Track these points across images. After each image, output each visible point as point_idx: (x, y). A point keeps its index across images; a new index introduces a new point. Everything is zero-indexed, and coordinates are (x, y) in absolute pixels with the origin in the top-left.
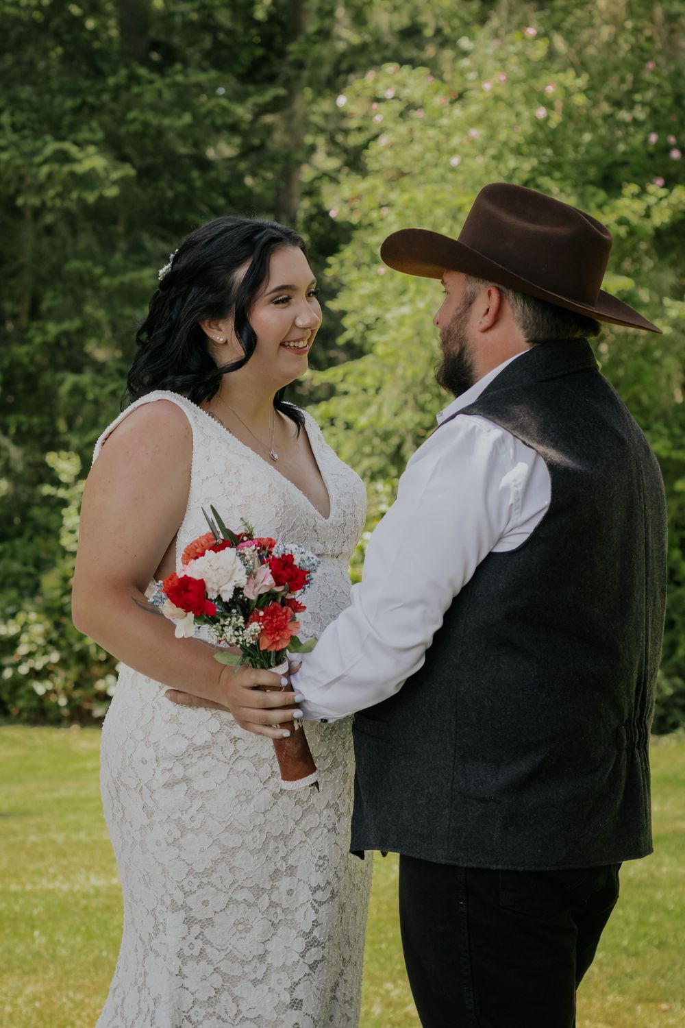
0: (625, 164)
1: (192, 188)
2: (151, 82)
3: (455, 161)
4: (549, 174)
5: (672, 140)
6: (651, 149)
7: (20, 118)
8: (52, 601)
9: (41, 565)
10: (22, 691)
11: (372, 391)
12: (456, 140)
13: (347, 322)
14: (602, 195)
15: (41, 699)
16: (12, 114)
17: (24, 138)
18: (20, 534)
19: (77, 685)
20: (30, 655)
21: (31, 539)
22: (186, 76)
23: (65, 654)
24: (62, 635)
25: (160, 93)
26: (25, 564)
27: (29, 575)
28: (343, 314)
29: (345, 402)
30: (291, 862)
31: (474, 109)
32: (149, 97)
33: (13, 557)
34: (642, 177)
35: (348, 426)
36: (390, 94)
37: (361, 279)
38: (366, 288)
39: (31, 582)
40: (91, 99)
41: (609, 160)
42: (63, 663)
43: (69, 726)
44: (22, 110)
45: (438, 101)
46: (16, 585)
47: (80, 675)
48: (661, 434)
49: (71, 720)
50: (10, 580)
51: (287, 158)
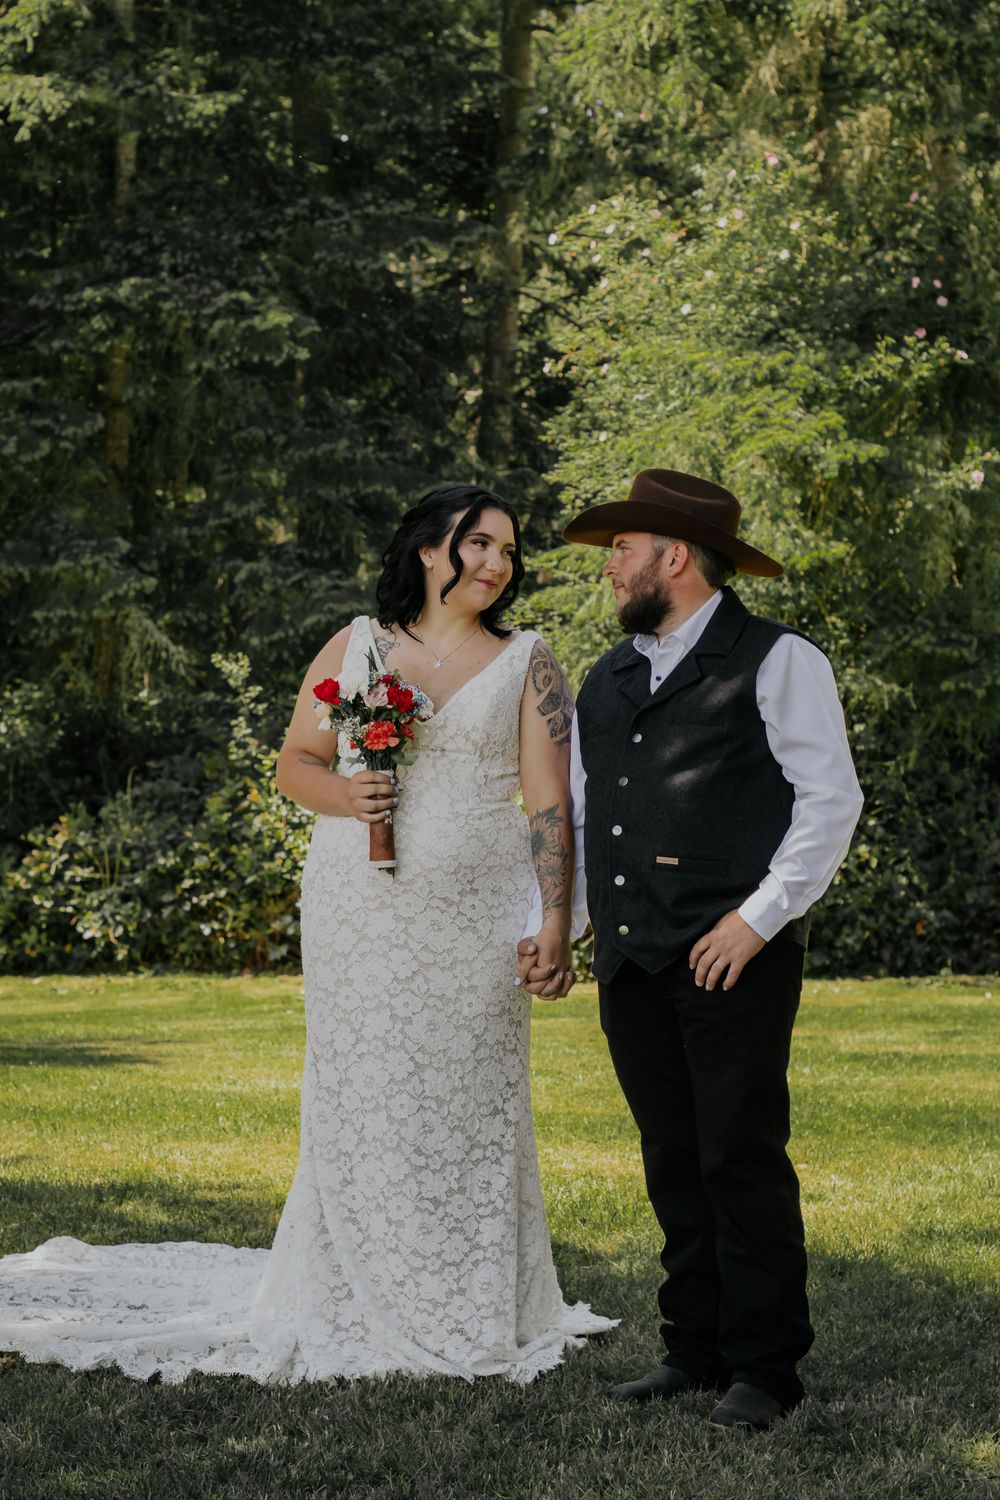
0: (884, 312)
1: (383, 334)
2: (337, 214)
3: (686, 309)
4: (796, 325)
5: (937, 284)
6: (913, 295)
7: (182, 259)
8: (220, 827)
9: (205, 785)
10: (185, 932)
11: (592, 579)
12: (689, 284)
13: (564, 497)
14: (854, 350)
15: (207, 942)
16: (173, 255)
17: (187, 283)
18: (180, 750)
19: (248, 925)
20: (193, 890)
21: (193, 755)
22: (379, 207)
23: (234, 890)
24: (230, 867)
25: (349, 228)
26: (186, 785)
27: (192, 796)
28: (559, 487)
29: (561, 591)
30: (473, 983)
31: (711, 248)
32: (336, 233)
33: (172, 776)
34: (900, 327)
35: (565, 620)
36: (610, 230)
37: (579, 447)
38: (586, 457)
39: (193, 806)
40: (265, 233)
41: (863, 308)
42: (232, 899)
43: (240, 974)
44: (184, 250)
45: (670, 239)
46: (176, 808)
47: (252, 914)
48: (925, 628)
49: (242, 967)
50: (171, 803)
51: (500, 289)
